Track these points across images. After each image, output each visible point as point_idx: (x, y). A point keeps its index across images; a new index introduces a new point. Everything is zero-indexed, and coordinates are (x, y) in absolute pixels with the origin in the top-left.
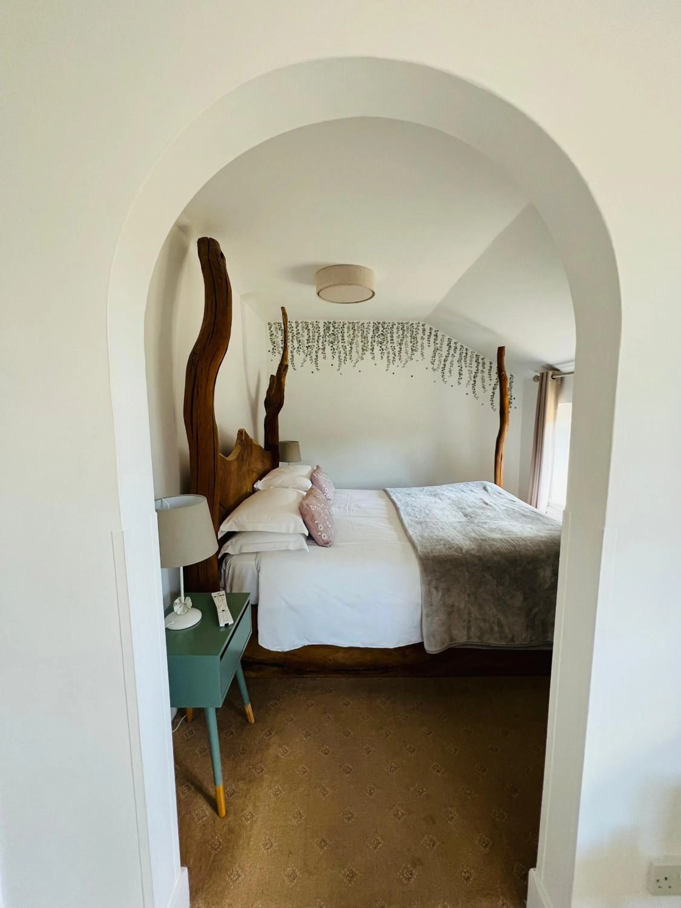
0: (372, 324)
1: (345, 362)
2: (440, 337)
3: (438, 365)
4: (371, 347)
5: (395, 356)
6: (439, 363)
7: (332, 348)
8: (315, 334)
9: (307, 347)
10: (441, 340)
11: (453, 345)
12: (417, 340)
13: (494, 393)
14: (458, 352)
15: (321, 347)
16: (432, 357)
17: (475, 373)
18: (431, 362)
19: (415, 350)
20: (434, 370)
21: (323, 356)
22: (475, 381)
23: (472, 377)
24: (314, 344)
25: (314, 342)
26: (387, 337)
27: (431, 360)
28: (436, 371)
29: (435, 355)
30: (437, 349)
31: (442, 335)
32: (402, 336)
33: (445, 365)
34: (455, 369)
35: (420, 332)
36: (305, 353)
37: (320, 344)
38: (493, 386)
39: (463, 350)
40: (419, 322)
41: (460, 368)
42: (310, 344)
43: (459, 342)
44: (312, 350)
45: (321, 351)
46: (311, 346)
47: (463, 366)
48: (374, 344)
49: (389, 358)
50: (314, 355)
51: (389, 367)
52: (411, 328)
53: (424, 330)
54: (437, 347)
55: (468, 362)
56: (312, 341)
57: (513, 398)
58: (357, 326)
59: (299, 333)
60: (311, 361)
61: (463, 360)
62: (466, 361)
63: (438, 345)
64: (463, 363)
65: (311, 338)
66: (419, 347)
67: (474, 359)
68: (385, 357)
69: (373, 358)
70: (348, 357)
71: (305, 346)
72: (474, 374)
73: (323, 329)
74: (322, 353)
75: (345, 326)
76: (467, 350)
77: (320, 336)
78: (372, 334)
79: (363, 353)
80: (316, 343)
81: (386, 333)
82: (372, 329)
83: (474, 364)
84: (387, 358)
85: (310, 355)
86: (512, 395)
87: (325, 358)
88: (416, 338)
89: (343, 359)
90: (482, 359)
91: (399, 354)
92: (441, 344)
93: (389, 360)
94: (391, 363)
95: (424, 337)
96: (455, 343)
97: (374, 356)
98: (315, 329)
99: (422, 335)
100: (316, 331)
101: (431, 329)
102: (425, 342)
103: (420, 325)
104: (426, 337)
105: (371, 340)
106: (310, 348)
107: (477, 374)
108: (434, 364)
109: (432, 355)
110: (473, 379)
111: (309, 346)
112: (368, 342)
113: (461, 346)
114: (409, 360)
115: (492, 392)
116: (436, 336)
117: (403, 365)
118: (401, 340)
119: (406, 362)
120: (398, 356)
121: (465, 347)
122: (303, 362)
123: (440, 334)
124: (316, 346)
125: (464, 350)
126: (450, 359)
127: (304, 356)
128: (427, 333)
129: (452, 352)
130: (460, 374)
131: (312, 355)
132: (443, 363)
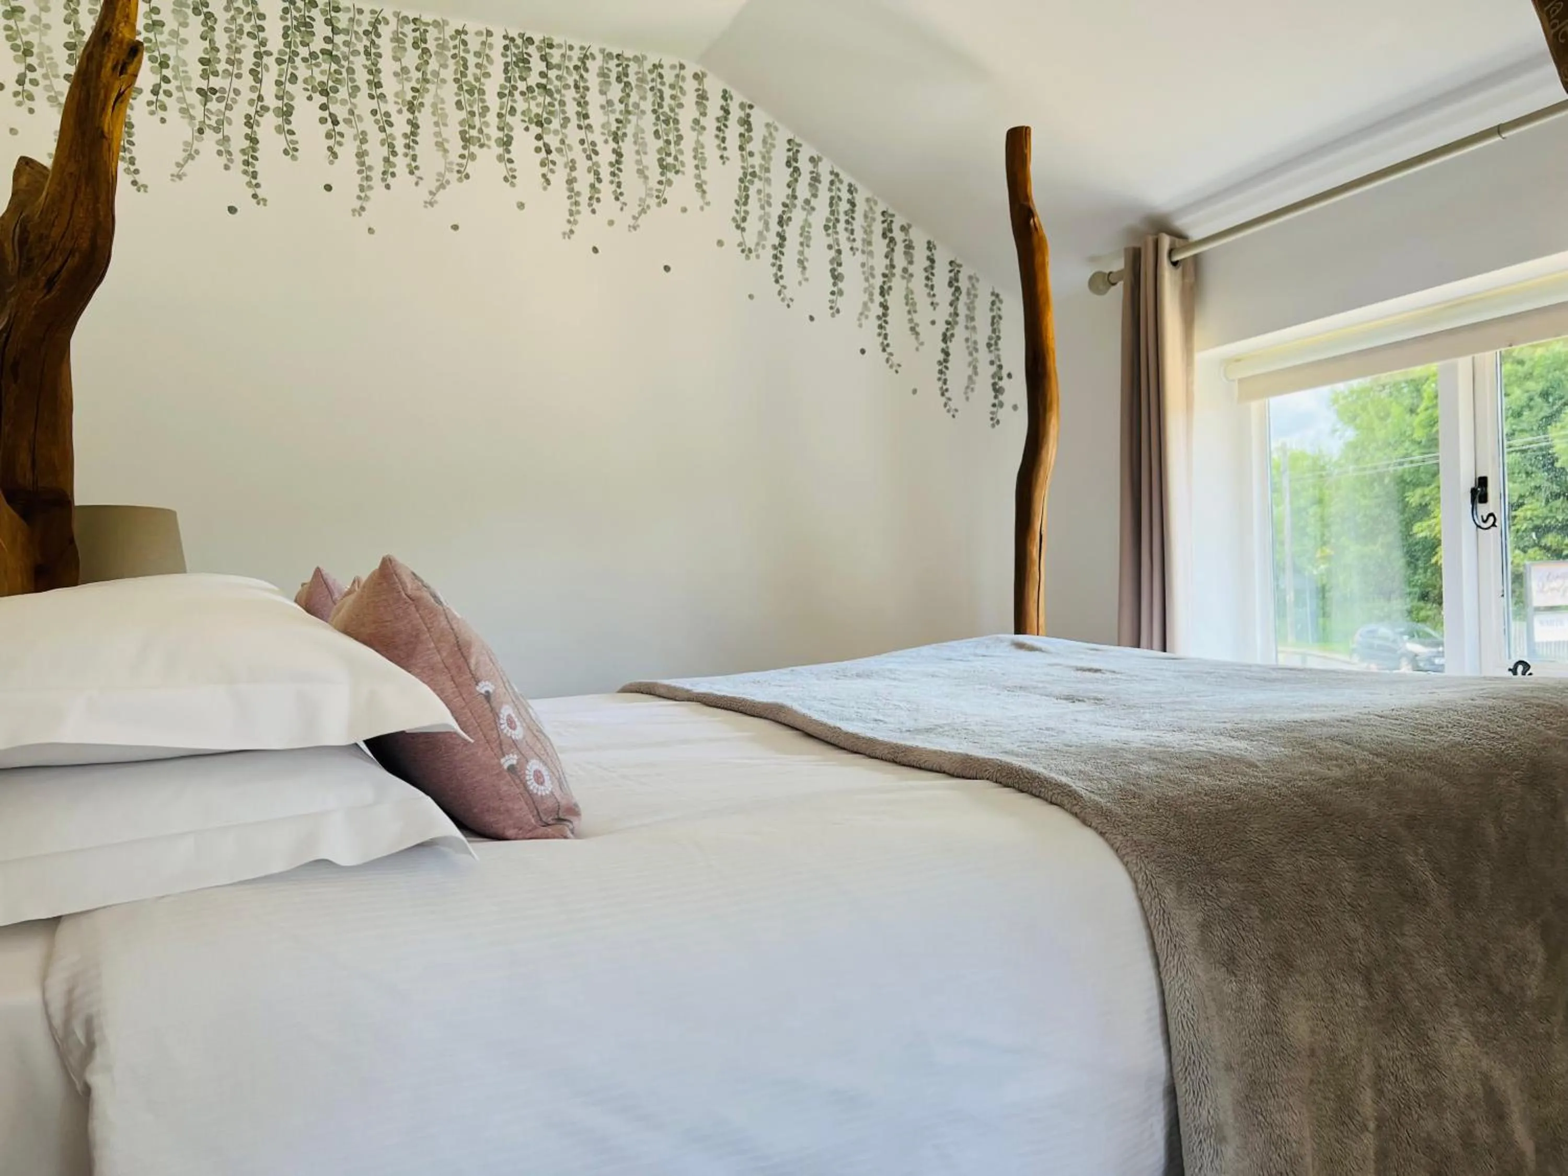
0: (498, 42)
1: (390, 180)
2: (758, 132)
3: (760, 233)
4: (501, 134)
5: (599, 180)
6: (760, 226)
7: (326, 114)
8: (240, 42)
9: (200, 91)
10: (765, 141)
11: (804, 164)
12: (677, 130)
13: (946, 353)
14: (824, 194)
15: (271, 101)
16: (737, 202)
17: (884, 275)
18: (734, 219)
19: (674, 166)
20: (747, 252)
21: (281, 142)
22: (885, 306)
23: (877, 291)
24: (237, 83)
25: (239, 76)
26: (562, 103)
27: (735, 214)
28: (753, 255)
29: (747, 197)
30: (753, 174)
31: (768, 125)
32: (622, 107)
33: (782, 237)
34: (819, 257)
35: (690, 99)
36: (192, 118)
37: (269, 89)
38: (941, 327)
39: (839, 190)
40: (683, 62)
41: (832, 253)
42: (215, 82)
43: (825, 160)
44: (229, 107)
45: (269, 121)
46: (223, 90)
47: (845, 246)
48: (515, 121)
49: (577, 187)
50: (237, 132)
51: (575, 222)
52: (653, 80)
53: (702, 97)
54: (753, 167)
55: (859, 234)
56: (225, 71)
57: (1004, 373)
58: (437, 39)
59: (162, 24)
60: (223, 160)
61: (841, 226)
62: (852, 232)
63: (757, 161)
64: (843, 236)
65: (223, 55)
66: (688, 158)
67: (878, 228)
68: (559, 177)
69: (510, 179)
70: (401, 163)
71: (195, 86)
72: (878, 281)
73: (283, 24)
74: (279, 130)
75: (382, 28)
76: (851, 189)
77: (269, 54)
78: (502, 81)
79: (466, 153)
80: (248, 80)
81: (557, 83)
82: (499, 62)
83: (880, 246)
84: (565, 186)
85: (217, 130)
86: (1003, 363)
87: (291, 151)
88: (676, 121)
89: (379, 167)
90: (903, 228)
91: (613, 174)
92: (763, 158)
93: (573, 194)
94: (584, 208)
95: (703, 121)
96: (812, 159)
97: (512, 170)
98: (240, 21)
99: (697, 115)
100: (247, 28)
101: (725, 96)
102: (709, 139)
103: (688, 73)
104: (710, 123)
105: (498, 105)
106: (219, 100)
107: (890, 281)
108: (743, 230)
109: (735, 193)
110: (878, 299)
111: (214, 91)
112: (486, 109)
113: (832, 173)
114: (652, 202)
115: (940, 349)
116: (746, 122)
117: (632, 222)
118: (618, 121)
119: (643, 211)
120: (612, 182)
121: (846, 178)
122: (180, 156)
123: (758, 118)
124: (247, 95)
125: (844, 188)
126: (798, 216)
127: (187, 132)
128: (714, 107)
129: (803, 190)
130: (837, 277)
131: (227, 130)
132: (775, 228)
